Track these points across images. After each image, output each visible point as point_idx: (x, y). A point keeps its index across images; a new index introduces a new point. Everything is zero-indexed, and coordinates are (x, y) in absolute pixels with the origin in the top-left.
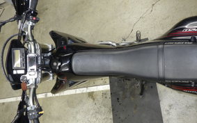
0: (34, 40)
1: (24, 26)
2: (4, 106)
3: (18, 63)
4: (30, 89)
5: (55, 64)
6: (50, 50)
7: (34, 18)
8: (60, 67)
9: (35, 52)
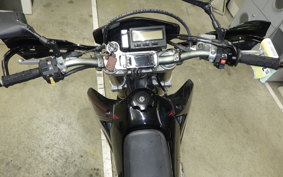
0: (181, 61)
1: (206, 45)
2: (87, 17)
3: (140, 36)
4: (95, 58)
5: (142, 99)
6: (162, 84)
7: (223, 61)
8: (138, 108)
9: (161, 64)
